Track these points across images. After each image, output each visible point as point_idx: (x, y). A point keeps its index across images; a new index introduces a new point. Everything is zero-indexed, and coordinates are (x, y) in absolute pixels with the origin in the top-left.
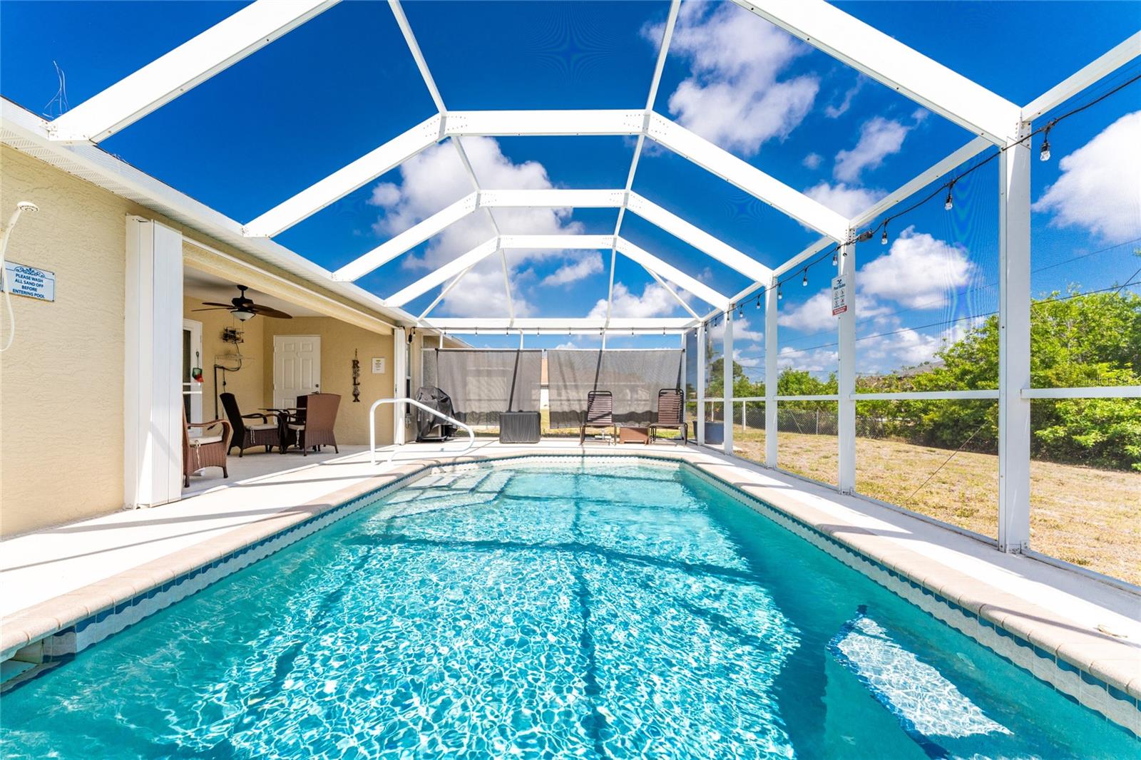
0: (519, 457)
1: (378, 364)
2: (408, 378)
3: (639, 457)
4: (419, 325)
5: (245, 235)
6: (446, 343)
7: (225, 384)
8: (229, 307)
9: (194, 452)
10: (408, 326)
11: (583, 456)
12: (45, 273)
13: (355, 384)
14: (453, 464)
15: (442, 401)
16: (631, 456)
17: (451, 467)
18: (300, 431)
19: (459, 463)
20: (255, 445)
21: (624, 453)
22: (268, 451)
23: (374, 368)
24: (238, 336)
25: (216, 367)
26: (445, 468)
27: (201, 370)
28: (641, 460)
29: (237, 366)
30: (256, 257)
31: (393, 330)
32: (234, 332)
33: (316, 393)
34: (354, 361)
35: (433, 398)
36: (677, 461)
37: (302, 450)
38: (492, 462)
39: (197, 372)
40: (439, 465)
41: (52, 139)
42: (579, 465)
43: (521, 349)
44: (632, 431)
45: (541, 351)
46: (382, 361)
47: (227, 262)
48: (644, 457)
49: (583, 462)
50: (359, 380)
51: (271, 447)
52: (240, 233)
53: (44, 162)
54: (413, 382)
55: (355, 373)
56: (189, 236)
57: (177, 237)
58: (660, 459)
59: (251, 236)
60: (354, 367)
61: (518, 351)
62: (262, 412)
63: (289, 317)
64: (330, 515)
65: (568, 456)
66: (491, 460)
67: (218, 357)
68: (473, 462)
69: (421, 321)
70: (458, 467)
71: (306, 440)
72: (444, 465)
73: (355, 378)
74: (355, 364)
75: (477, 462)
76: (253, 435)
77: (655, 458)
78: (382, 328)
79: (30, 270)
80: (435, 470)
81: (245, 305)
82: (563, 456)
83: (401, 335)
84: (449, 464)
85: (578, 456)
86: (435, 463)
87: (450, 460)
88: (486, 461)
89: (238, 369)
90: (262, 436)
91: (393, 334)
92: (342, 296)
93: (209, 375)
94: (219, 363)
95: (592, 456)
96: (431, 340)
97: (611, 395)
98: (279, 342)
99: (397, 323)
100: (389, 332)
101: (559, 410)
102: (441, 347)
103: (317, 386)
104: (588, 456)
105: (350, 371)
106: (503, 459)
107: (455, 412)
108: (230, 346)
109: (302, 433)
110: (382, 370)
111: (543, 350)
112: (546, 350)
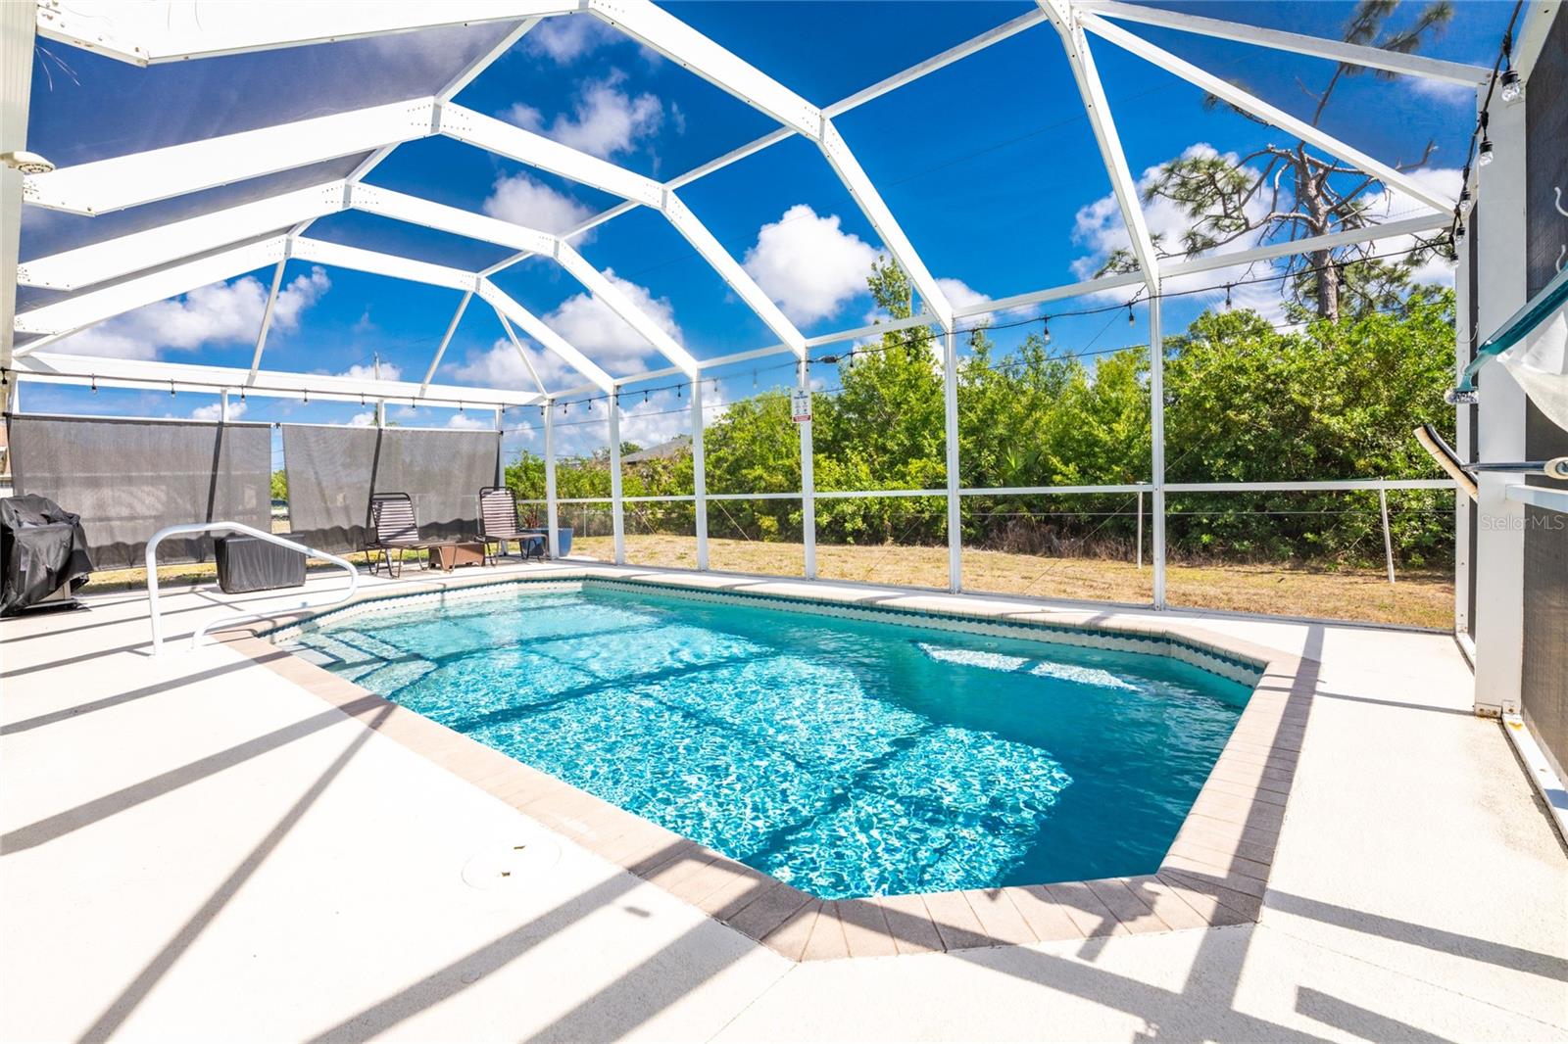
0: (350, 606)
3: (519, 581)
11: (442, 591)
14: (272, 632)
16: (508, 582)
19: (278, 629)
21: (500, 579)
28: (523, 585)
36: (579, 579)
38: (318, 620)
42: (437, 605)
43: (226, 420)
48: (526, 581)
49: (443, 601)
58: (552, 580)
65: (421, 594)
66: (316, 617)
70: (277, 636)
75: (300, 623)
82: (413, 595)
84: (266, 633)
85: (435, 592)
87: (268, 626)
88: (310, 620)
95: (456, 589)
97: (408, 498)
102: (16, 410)
104: (449, 590)
106: (330, 613)
111: (273, 424)
112: (278, 425)
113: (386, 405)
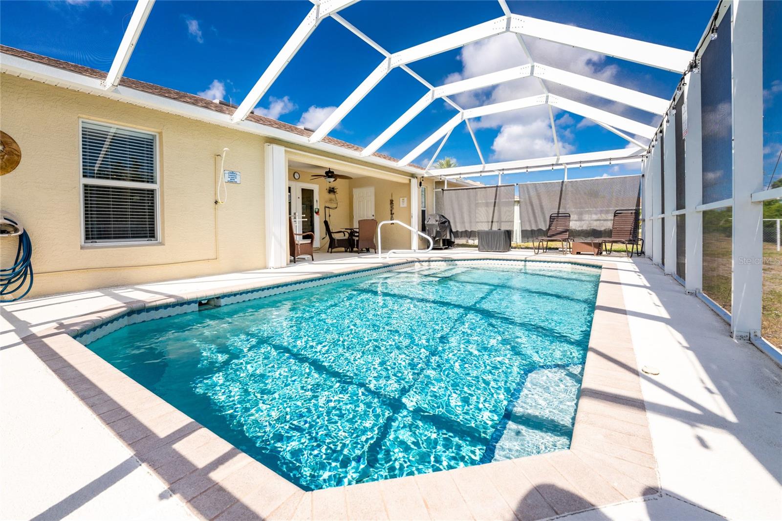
0: (478, 260)
1: (403, 202)
2: (424, 209)
3: (572, 263)
4: (426, 175)
5: (310, 143)
6: (450, 184)
7: (330, 216)
8: (324, 176)
9: (298, 247)
10: (419, 176)
11: (525, 261)
12: (237, 173)
13: (391, 214)
14: (429, 261)
15: (441, 223)
16: (565, 262)
17: (427, 263)
18: (357, 240)
19: (432, 261)
20: (337, 247)
22: (346, 251)
23: (401, 204)
24: (335, 190)
25: (325, 207)
26: (423, 263)
27: (319, 209)
28: (574, 266)
29: (335, 206)
30: (322, 151)
31: (410, 180)
32: (333, 188)
33: (373, 219)
34: (391, 200)
35: (437, 221)
36: (599, 267)
37: (360, 252)
38: (456, 262)
39: (317, 211)
40: (419, 261)
41: (233, 122)
42: (522, 267)
43: (500, 184)
44: (584, 245)
45: (514, 185)
46: (405, 199)
47: (307, 156)
48: (575, 264)
49: (525, 266)
50: (394, 211)
51: (347, 249)
52: (308, 142)
53: (236, 130)
54: (428, 211)
55: (391, 207)
56: (287, 147)
57: (282, 149)
59: (312, 142)
60: (391, 204)
61: (497, 186)
62: (343, 230)
63: (351, 178)
64: (335, 278)
65: (514, 260)
66: (455, 260)
67: (326, 202)
68: (442, 261)
69: (427, 173)
70: (432, 263)
71: (359, 245)
72: (423, 261)
73: (391, 210)
74: (392, 202)
75: (445, 261)
76: (336, 241)
77: (584, 265)
78: (404, 180)
79: (233, 173)
80: (417, 264)
81: (330, 174)
83: (414, 182)
84: (426, 261)
85: (522, 261)
86: (416, 260)
87: (427, 259)
88: (452, 261)
89: (336, 208)
90: (341, 243)
91: (410, 182)
92: (373, 164)
93: (322, 212)
94: (327, 205)
95: (532, 261)
96: (439, 183)
97: (570, 216)
98: (356, 192)
99: (413, 176)
100: (407, 182)
101: (529, 229)
102: (446, 188)
103: (373, 216)
104: (528, 261)
105: (389, 206)
106: (465, 260)
107: (454, 230)
108: (332, 196)
109: (358, 241)
110: (405, 205)
111: (515, 184)
112: (517, 184)
113: (568, 169)
